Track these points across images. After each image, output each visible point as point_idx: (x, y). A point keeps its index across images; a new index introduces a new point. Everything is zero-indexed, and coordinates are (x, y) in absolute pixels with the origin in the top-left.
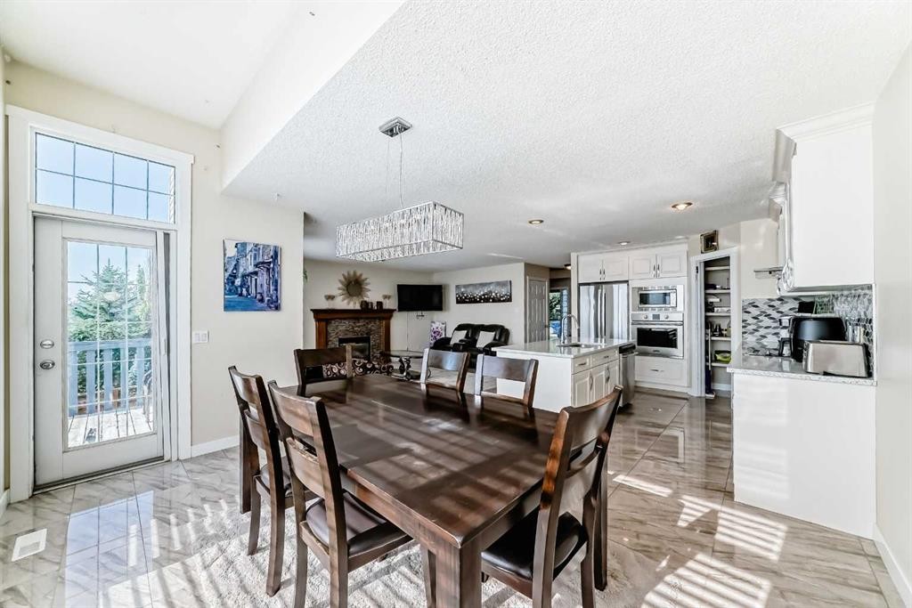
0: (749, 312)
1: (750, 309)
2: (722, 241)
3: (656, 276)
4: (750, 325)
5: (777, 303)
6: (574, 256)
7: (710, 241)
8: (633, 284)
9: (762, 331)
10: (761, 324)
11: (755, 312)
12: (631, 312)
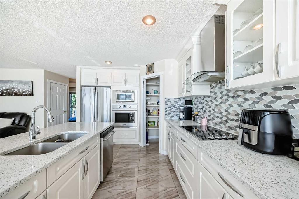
0: (167, 105)
1: (168, 103)
2: (155, 68)
3: (125, 85)
4: (168, 111)
5: (177, 100)
6: (78, 68)
7: (151, 69)
8: (114, 88)
9: (172, 114)
10: (172, 110)
11: (170, 104)
12: (112, 104)
